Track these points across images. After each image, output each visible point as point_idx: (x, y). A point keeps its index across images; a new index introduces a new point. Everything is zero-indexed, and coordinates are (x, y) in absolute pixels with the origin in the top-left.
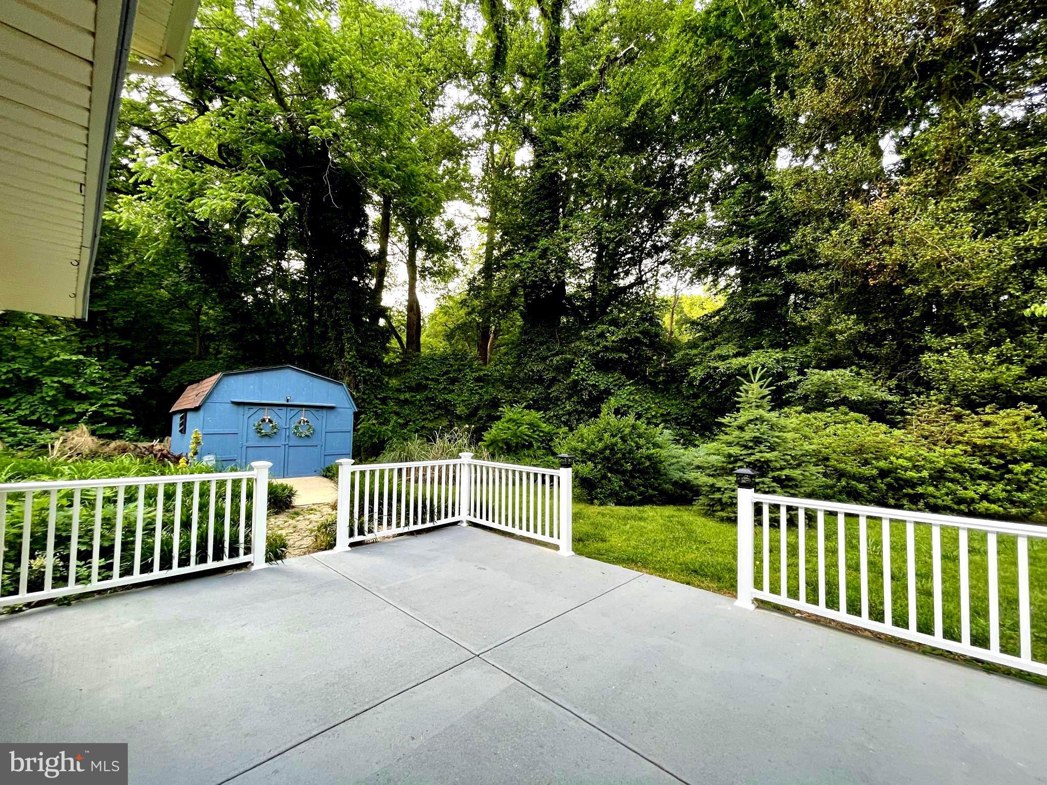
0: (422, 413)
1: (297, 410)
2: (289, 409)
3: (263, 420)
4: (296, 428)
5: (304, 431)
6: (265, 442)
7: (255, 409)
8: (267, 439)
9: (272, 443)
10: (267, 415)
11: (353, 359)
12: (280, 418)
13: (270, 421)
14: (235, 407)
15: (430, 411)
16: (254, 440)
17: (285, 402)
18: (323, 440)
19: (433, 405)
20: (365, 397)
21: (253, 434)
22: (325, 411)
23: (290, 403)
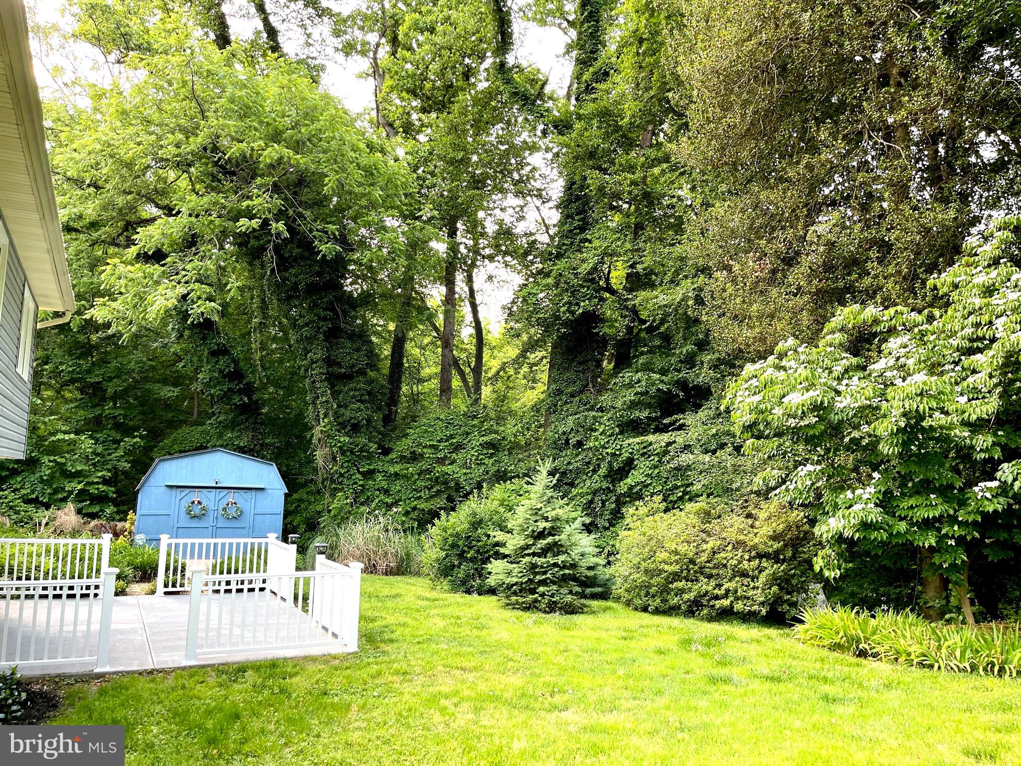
0: (415, 490)
1: (226, 491)
2: (218, 490)
3: (193, 503)
4: (224, 509)
5: (232, 512)
6: (195, 523)
7: (187, 491)
8: (196, 520)
9: (202, 524)
10: (196, 496)
11: (329, 427)
12: (209, 500)
13: (199, 503)
14: (168, 490)
15: (426, 487)
16: (185, 521)
17: (214, 485)
18: (251, 523)
19: (430, 479)
20: (343, 471)
21: (183, 515)
22: (254, 492)
23: (218, 485)
